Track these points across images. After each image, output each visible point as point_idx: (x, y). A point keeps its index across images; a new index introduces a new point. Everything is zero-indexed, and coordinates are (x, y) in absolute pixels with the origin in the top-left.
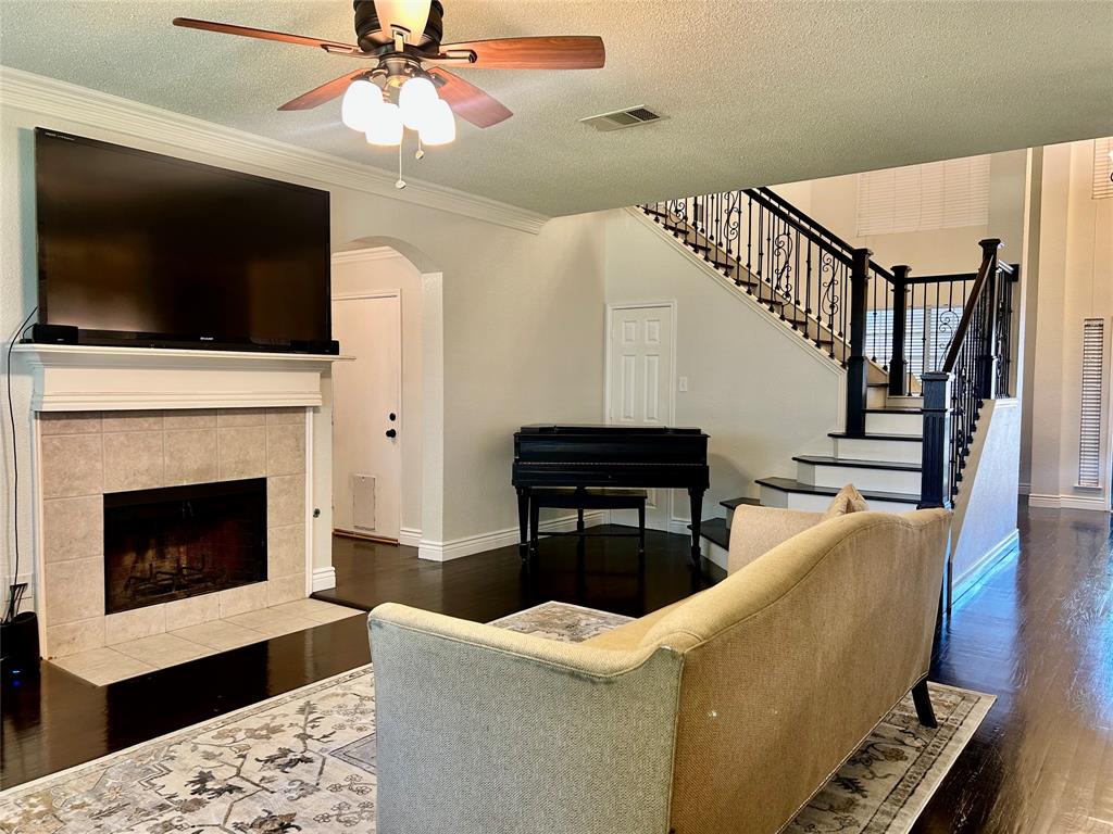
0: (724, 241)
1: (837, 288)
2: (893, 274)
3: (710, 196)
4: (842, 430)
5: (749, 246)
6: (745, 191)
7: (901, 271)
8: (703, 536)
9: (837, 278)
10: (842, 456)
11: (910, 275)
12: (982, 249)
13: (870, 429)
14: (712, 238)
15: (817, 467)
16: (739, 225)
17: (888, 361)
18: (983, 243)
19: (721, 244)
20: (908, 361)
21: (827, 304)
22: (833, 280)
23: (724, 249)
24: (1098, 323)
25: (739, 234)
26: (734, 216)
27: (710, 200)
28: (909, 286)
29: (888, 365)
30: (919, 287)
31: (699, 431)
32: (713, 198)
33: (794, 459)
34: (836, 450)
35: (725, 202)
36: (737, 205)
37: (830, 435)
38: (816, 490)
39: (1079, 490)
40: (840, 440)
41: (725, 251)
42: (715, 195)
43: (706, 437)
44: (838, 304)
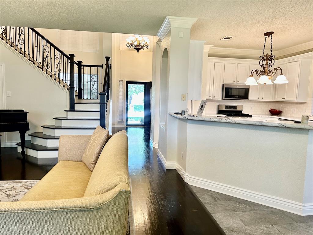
0: (19, 44)
1: (61, 65)
2: (78, 63)
3: (12, 27)
4: (68, 109)
5: (29, 47)
6: (30, 28)
7: (80, 62)
8: (26, 147)
9: (60, 62)
10: (69, 117)
11: (82, 64)
12: (106, 59)
13: (76, 109)
14: (13, 42)
15: (63, 120)
16: (24, 40)
17: (77, 89)
18: (106, 57)
19: (17, 45)
20: (83, 89)
21: (57, 70)
22: (59, 63)
23: (19, 47)
24: (122, 81)
25: (24, 43)
26: (22, 37)
27: (12, 29)
28: (82, 67)
29: (77, 90)
30: (85, 68)
31: (23, 111)
32: (13, 28)
33: (54, 118)
34: (67, 115)
35: (18, 31)
36: (23, 33)
37: (65, 111)
38: (63, 128)
39: (119, 122)
40: (68, 112)
41: (19, 48)
42: (14, 27)
43: (26, 113)
44: (61, 70)
